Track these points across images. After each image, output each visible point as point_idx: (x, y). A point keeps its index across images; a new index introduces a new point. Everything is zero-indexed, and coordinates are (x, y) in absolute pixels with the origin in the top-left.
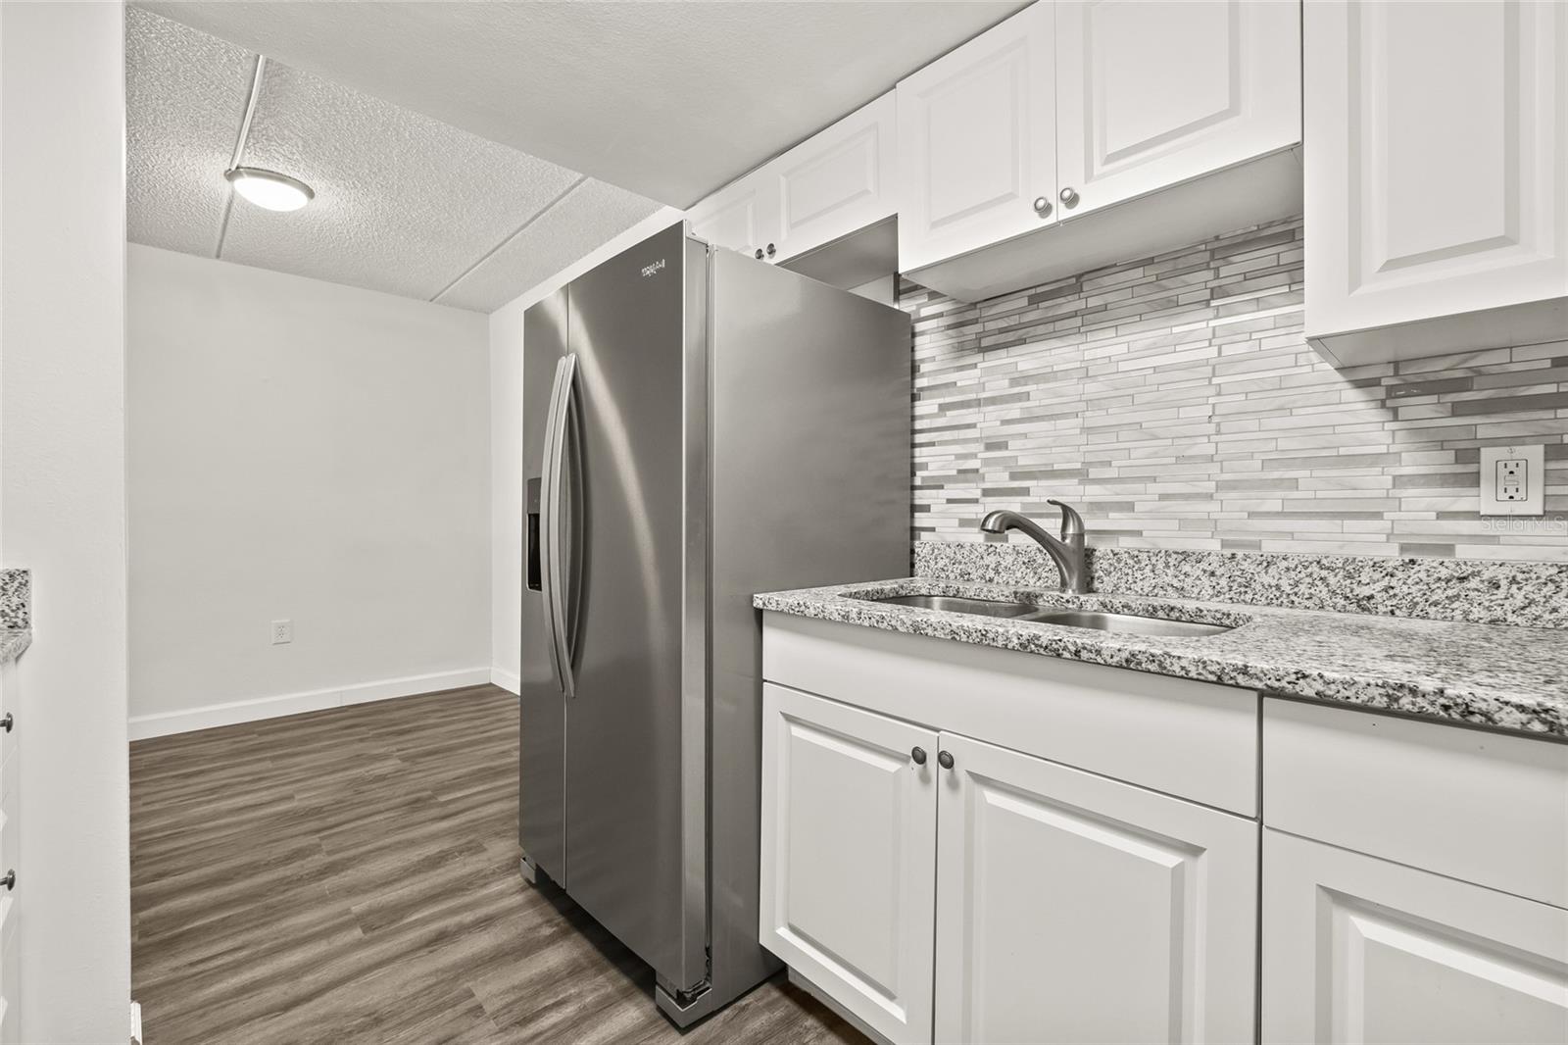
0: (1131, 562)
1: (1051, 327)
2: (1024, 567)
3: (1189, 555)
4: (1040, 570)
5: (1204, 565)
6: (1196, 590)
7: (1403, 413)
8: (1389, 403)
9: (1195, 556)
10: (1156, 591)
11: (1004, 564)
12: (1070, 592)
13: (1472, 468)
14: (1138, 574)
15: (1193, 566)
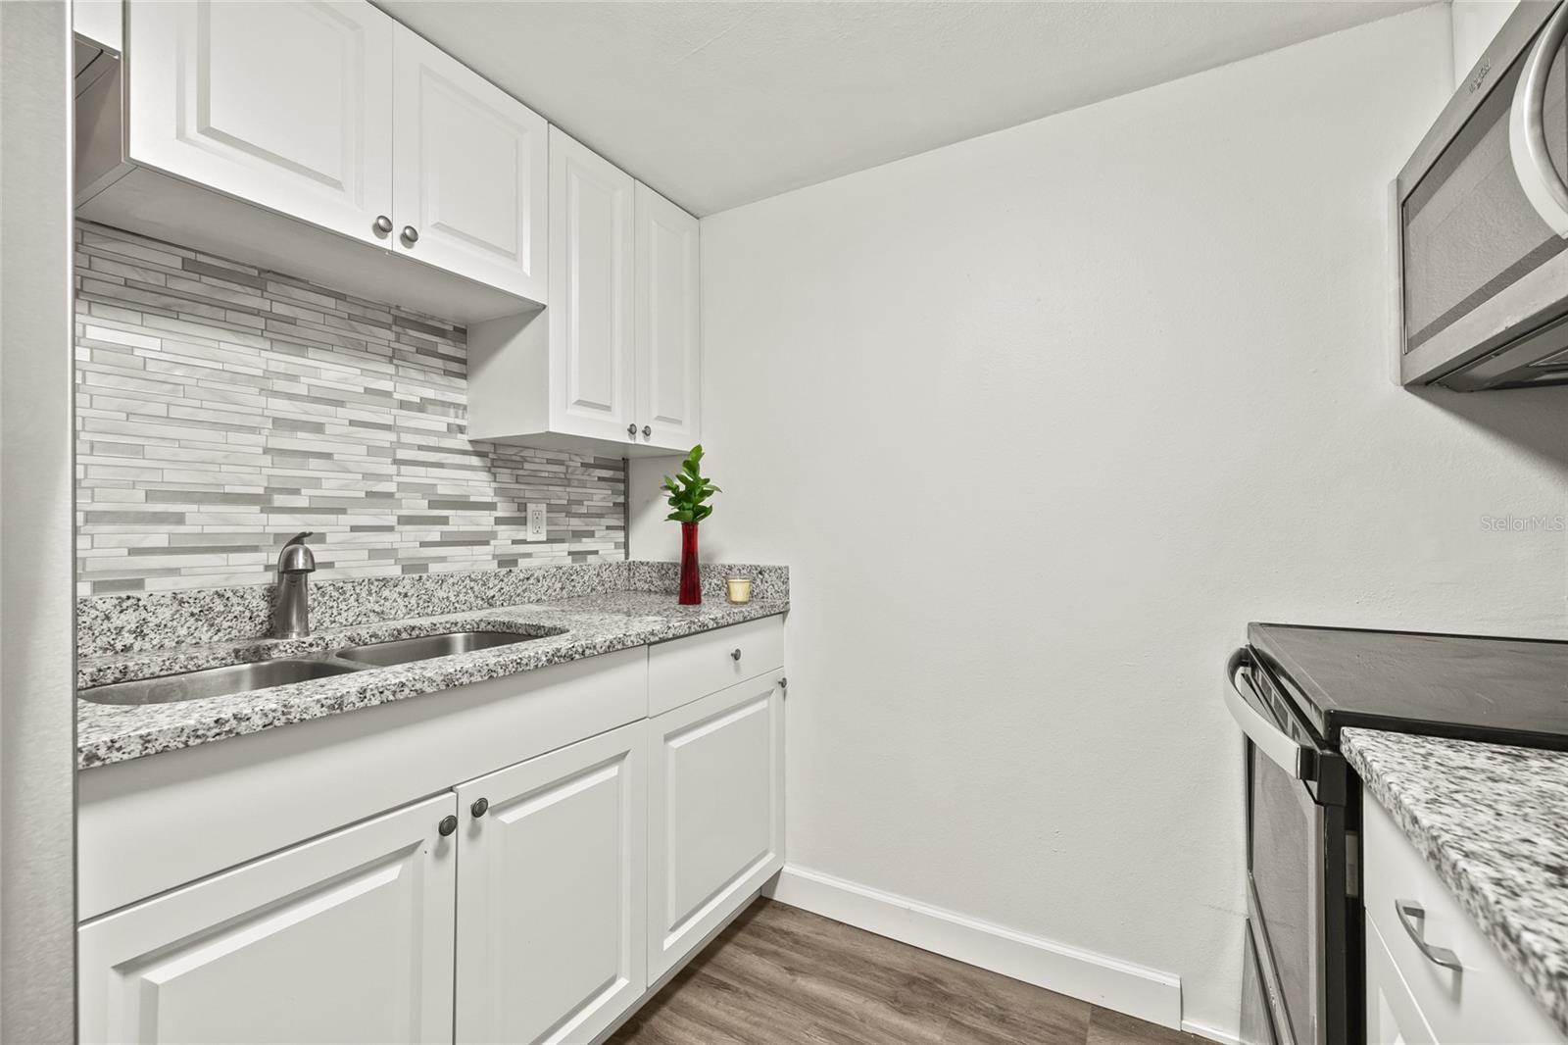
0: (336, 594)
1: (221, 314)
2: (192, 619)
3: (388, 582)
4: (218, 620)
5: (399, 589)
6: (393, 612)
7: (499, 478)
8: (493, 470)
9: (392, 582)
10: (359, 619)
11: (153, 621)
12: (294, 636)
13: (523, 515)
14: (343, 606)
15: (390, 591)
